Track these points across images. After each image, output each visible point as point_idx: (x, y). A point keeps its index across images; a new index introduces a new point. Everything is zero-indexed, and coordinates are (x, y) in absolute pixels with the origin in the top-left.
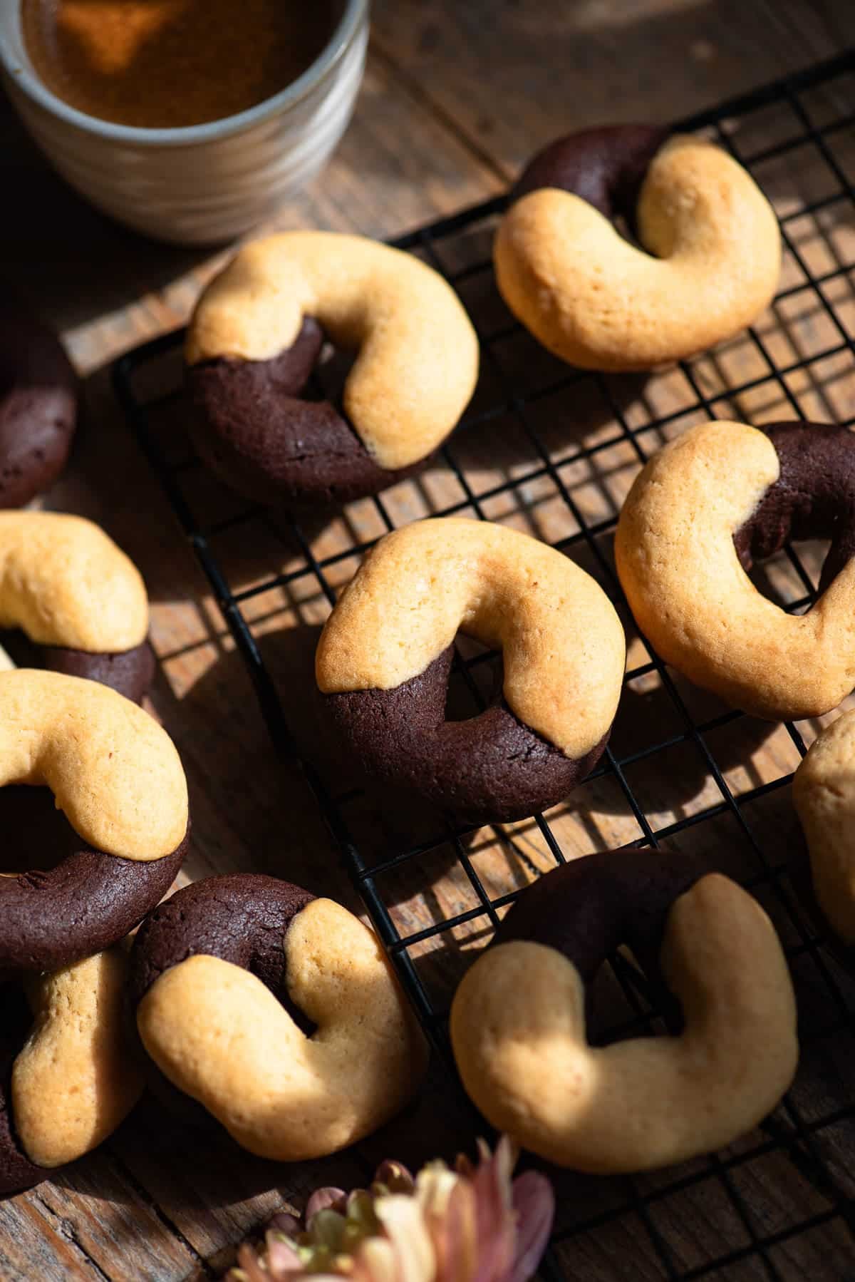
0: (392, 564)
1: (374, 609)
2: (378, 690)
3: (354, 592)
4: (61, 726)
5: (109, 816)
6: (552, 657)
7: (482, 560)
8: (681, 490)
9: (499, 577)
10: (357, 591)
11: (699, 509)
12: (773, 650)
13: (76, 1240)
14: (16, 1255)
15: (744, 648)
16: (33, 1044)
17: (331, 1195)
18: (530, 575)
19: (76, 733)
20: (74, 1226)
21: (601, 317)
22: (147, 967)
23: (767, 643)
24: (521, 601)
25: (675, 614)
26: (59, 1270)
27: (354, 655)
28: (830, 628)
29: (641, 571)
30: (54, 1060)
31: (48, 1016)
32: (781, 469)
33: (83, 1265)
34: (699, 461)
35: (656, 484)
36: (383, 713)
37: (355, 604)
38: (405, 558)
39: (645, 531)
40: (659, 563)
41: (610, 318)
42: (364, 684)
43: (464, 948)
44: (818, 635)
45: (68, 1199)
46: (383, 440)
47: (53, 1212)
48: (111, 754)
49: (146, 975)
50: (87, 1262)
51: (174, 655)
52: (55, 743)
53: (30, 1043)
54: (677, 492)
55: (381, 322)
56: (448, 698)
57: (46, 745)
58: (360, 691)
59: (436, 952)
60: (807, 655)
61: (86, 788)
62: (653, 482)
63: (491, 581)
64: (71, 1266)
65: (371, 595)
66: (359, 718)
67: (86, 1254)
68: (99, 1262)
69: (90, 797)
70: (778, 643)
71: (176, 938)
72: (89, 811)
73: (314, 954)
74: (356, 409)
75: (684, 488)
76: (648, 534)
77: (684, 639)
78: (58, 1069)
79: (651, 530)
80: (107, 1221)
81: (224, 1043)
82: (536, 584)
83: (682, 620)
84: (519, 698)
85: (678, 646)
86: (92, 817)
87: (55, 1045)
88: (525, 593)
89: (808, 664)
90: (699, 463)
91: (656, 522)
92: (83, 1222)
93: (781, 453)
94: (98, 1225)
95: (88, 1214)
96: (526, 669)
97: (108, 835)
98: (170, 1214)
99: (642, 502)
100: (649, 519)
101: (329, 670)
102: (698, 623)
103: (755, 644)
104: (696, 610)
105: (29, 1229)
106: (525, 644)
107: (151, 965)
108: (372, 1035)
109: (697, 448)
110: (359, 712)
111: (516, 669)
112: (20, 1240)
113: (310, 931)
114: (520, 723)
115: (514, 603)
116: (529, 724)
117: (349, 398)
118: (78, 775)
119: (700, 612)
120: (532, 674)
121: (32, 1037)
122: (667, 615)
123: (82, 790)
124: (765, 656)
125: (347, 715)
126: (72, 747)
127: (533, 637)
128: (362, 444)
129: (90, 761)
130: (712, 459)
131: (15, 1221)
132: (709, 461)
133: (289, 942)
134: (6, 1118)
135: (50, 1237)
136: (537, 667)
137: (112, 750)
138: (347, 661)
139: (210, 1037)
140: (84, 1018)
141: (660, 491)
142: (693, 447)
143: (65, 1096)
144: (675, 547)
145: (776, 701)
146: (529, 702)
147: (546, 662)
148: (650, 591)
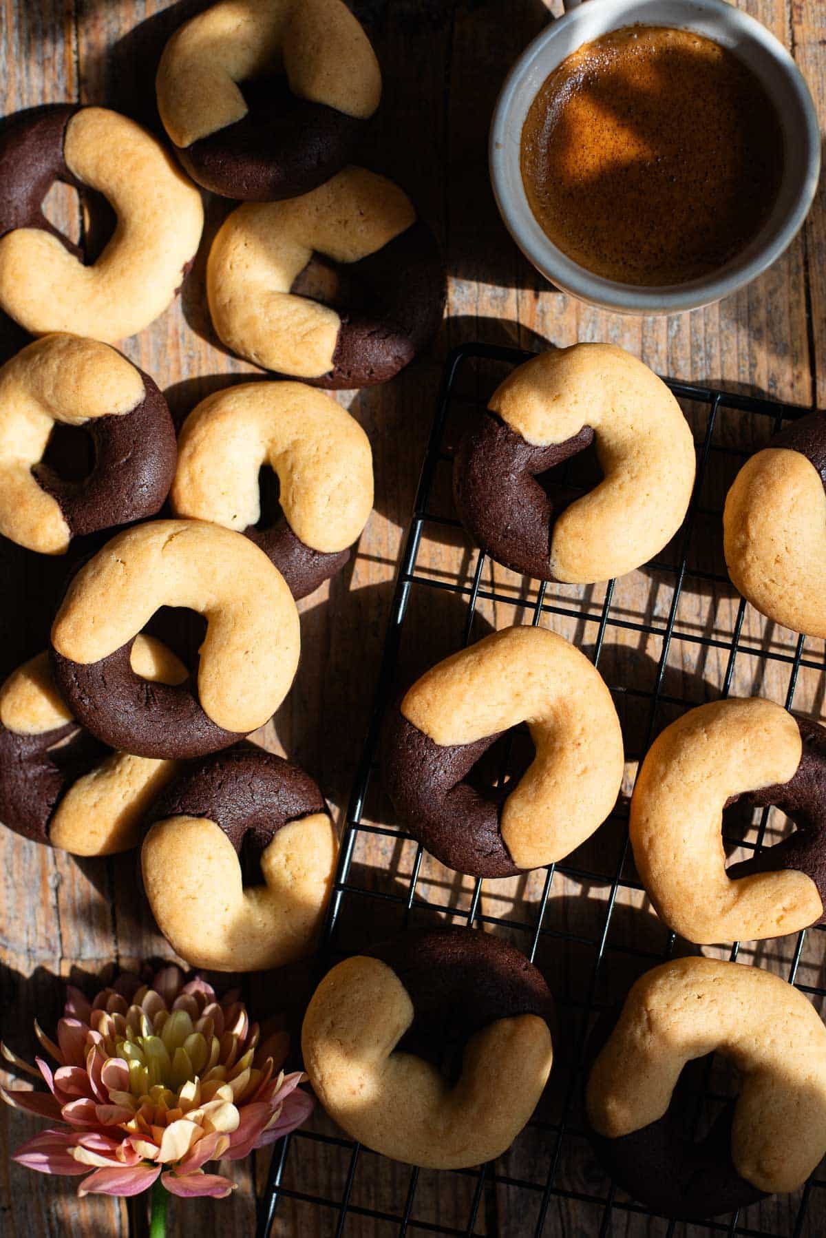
0: (500, 667)
1: (465, 690)
2: (432, 740)
3: (463, 666)
4: (233, 607)
5: (219, 694)
6: (548, 808)
7: (560, 699)
8: (716, 754)
9: (563, 718)
10: (466, 668)
11: (718, 774)
12: (690, 899)
13: (57, 890)
14: (19, 873)
15: (675, 883)
16: (96, 778)
17: (206, 988)
18: (581, 734)
19: (238, 620)
20: (61, 881)
21: (767, 581)
22: (178, 801)
23: (690, 890)
24: (561, 749)
25: (651, 824)
26: (37, 900)
27: (431, 711)
28: (735, 913)
29: (654, 780)
30: (95, 806)
31: (114, 768)
32: (793, 778)
33: (50, 908)
34: (742, 744)
35: (705, 736)
36: (423, 760)
37: (457, 676)
38: (510, 668)
39: (675, 759)
40: (668, 786)
41: (772, 586)
42: (426, 731)
43: (399, 880)
44: (725, 911)
45: (68, 863)
46: (563, 563)
47: (55, 863)
48: (247, 652)
49: (174, 806)
50: (54, 907)
51: (367, 557)
52: (223, 613)
53: (95, 774)
54: (712, 753)
55: (625, 477)
56: (481, 758)
57: (218, 609)
58: (421, 733)
59: (380, 869)
60: (708, 919)
61: (218, 663)
62: (706, 732)
63: (556, 716)
64: (43, 903)
65: (470, 680)
66: (408, 749)
67: (57, 902)
68: (61, 913)
69: (216, 670)
70: (696, 897)
71: (206, 798)
72: (209, 680)
73: (289, 853)
74: (560, 533)
75: (719, 754)
76: (675, 763)
77: (646, 843)
78: (93, 814)
79: (679, 762)
80: (81, 891)
81: (181, 895)
82: (579, 744)
83: (653, 832)
84: (509, 817)
85: (640, 841)
86: (209, 684)
87: (103, 794)
88: (569, 746)
89: (704, 923)
90: (741, 745)
91: (685, 760)
92: (67, 882)
93: (801, 768)
94: (74, 890)
95: (74, 880)
96: (528, 802)
97: (209, 701)
98: (118, 914)
99: (688, 739)
100: (683, 754)
101: (412, 706)
102: (660, 843)
103: (683, 885)
104: (665, 834)
105: (35, 864)
106: (541, 783)
107: (180, 803)
108: (287, 927)
109: (748, 734)
110: (410, 747)
111: (523, 795)
112: (27, 866)
113: (296, 838)
114: (499, 831)
115: (558, 745)
116: (504, 836)
117: (562, 522)
118: (220, 650)
119: (667, 838)
120: (528, 809)
121: (99, 770)
122: (647, 820)
123: (215, 662)
124: (682, 898)
125: (402, 742)
126: (230, 626)
127: (549, 782)
128: (549, 554)
129: (233, 648)
130: (751, 748)
131: (31, 852)
132: (749, 748)
133: (279, 835)
134: (49, 813)
135: (43, 878)
136: (535, 807)
137: (250, 649)
138: (425, 711)
139: (174, 886)
140: (131, 790)
141: (703, 743)
142: (747, 730)
143: (87, 832)
144: (685, 786)
145: (670, 922)
146: (513, 825)
147: (543, 808)
148: (650, 796)
